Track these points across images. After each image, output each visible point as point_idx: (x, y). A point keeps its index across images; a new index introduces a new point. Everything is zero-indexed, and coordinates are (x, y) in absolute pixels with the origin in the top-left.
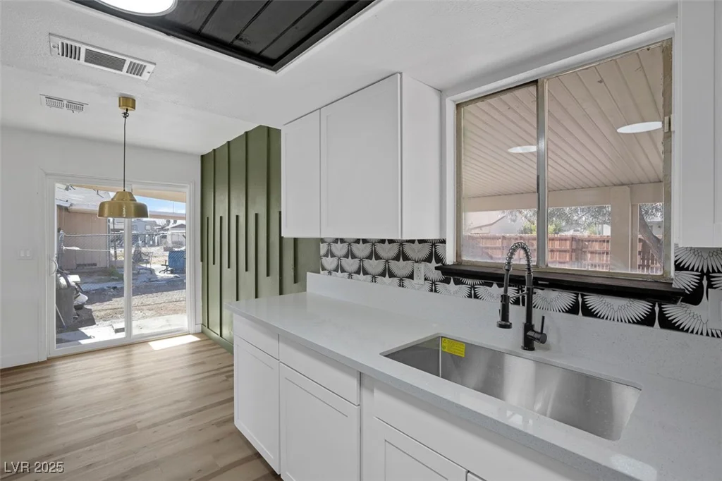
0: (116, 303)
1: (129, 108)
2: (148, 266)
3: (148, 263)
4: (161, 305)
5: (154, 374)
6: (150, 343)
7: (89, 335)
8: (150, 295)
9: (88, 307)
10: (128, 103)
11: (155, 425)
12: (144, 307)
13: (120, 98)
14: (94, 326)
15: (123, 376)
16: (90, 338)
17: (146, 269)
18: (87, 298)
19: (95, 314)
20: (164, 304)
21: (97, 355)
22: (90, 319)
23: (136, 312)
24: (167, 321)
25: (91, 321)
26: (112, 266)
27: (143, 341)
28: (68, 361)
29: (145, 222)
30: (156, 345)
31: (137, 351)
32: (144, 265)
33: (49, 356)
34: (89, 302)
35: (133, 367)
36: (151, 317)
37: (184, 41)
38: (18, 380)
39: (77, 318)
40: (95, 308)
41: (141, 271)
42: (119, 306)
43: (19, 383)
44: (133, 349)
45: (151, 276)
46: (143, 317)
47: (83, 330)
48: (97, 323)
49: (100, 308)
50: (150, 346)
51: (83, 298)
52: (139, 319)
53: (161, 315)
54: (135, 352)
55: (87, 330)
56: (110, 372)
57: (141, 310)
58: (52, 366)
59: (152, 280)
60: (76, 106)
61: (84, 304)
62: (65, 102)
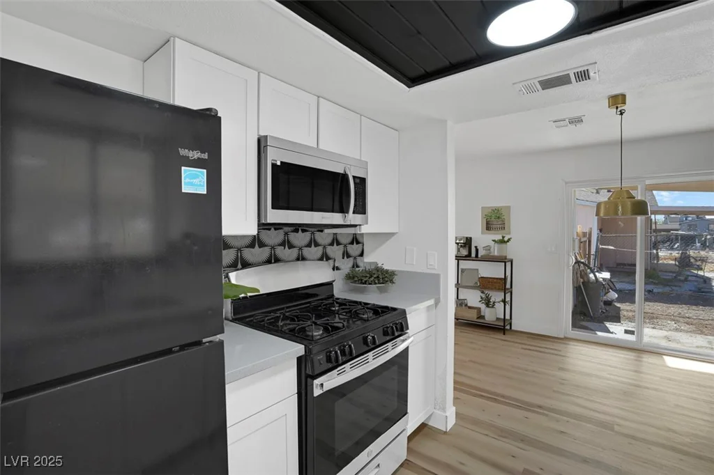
0: (647, 307)
1: (619, 106)
2: (701, 273)
3: (701, 269)
4: (706, 322)
5: (656, 390)
6: (664, 357)
7: (611, 331)
8: (694, 307)
9: (618, 305)
10: (617, 101)
11: (633, 438)
12: (681, 320)
13: (609, 99)
14: (619, 324)
15: (627, 378)
16: (612, 333)
17: (697, 276)
18: (617, 296)
19: (623, 313)
20: (710, 322)
21: (604, 349)
22: (616, 317)
23: (669, 322)
24: (710, 342)
25: (616, 319)
26: (654, 269)
27: (658, 352)
28: (580, 344)
29: (708, 220)
30: (671, 362)
31: (648, 359)
32: (696, 272)
33: (566, 336)
34: (619, 300)
35: (642, 375)
36: (687, 332)
37: (608, 29)
38: (536, 344)
39: (604, 313)
40: (624, 307)
41: (690, 278)
42: (650, 311)
43: (542, 348)
44: (644, 356)
45: (704, 285)
46: (676, 330)
47: (608, 325)
48: (622, 322)
49: (629, 308)
50: (664, 360)
51: (613, 295)
52: (670, 330)
53: (702, 333)
54: (644, 359)
55: (611, 326)
56: (609, 368)
57: (676, 322)
58: (568, 344)
59: (703, 290)
60: (577, 121)
61: (613, 300)
62: (567, 120)
